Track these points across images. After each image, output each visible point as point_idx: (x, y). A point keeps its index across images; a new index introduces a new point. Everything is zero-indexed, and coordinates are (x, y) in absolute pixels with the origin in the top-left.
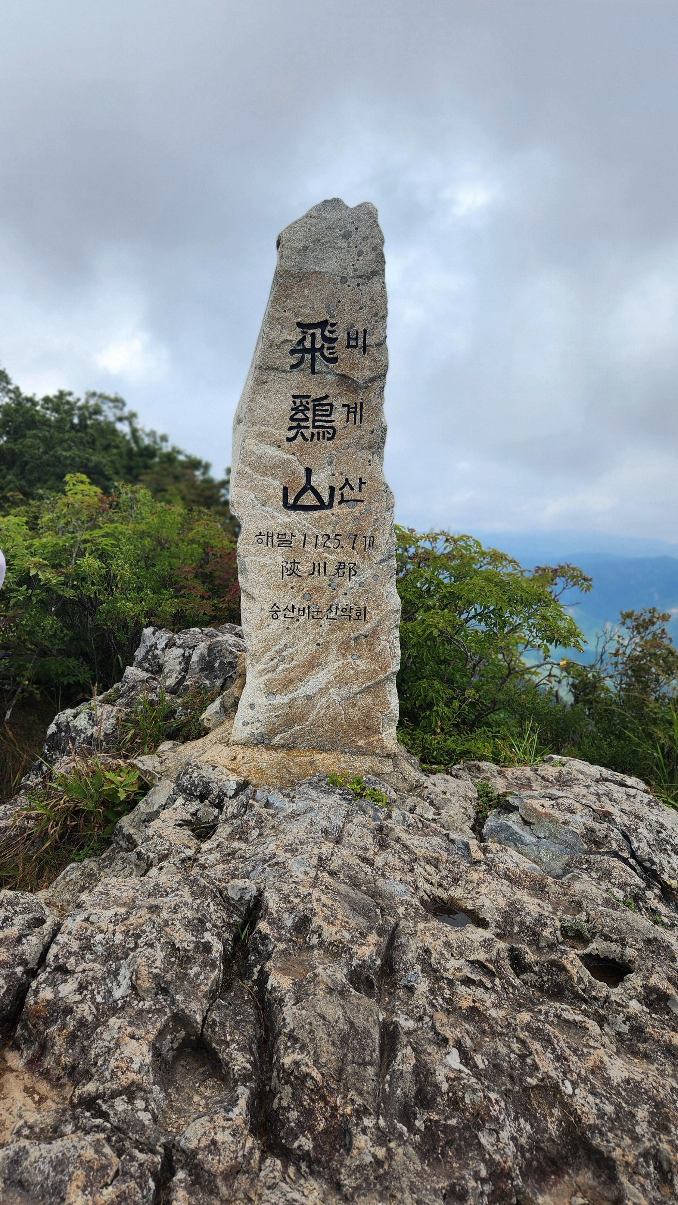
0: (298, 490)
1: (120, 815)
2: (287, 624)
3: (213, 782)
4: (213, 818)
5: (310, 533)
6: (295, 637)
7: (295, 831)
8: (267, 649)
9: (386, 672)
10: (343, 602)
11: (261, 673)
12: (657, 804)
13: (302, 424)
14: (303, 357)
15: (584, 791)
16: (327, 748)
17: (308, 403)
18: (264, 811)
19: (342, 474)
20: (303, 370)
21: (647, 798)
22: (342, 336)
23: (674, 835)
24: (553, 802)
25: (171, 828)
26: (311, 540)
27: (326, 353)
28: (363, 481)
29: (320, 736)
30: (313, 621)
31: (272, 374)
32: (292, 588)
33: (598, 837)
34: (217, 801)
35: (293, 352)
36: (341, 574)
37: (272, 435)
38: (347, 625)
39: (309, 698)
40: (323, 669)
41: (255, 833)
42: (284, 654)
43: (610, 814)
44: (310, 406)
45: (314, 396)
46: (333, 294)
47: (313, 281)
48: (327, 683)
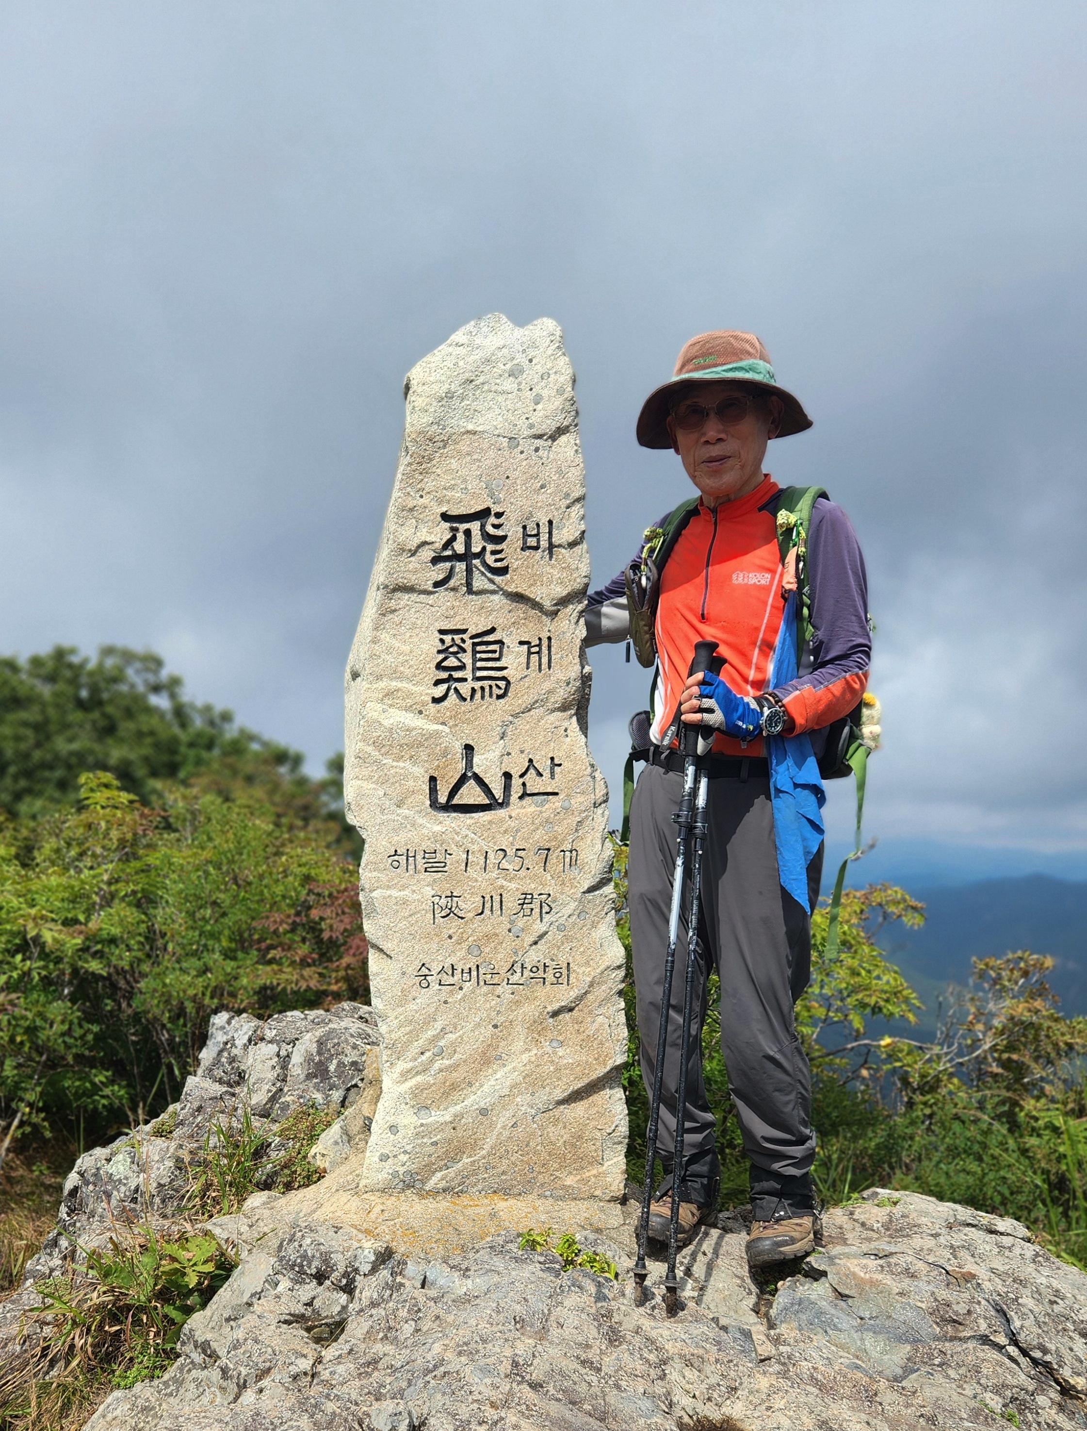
0: (454, 781)
1: (189, 1311)
2: (443, 996)
3: (337, 1252)
4: (339, 1308)
5: (475, 847)
6: (457, 1015)
7: (473, 1322)
8: (413, 1036)
9: (605, 1065)
10: (533, 957)
11: (405, 1075)
12: (1048, 1259)
13: (457, 675)
14: (452, 568)
15: (930, 1243)
16: (516, 1191)
17: (463, 641)
18: (419, 1294)
19: (522, 752)
20: (454, 589)
21: (1030, 1250)
22: (513, 531)
23: (1076, 1306)
24: (881, 1262)
25: (273, 1327)
26: (477, 859)
27: (490, 559)
28: (556, 761)
29: (504, 1173)
30: (485, 989)
31: (405, 598)
32: (450, 937)
33: (957, 1313)
34: (344, 1281)
35: (435, 561)
36: (528, 912)
37: (410, 694)
38: (542, 992)
39: (484, 1112)
40: (504, 1065)
41: (408, 1328)
42: (442, 1043)
43: (974, 1276)
44: (468, 645)
45: (473, 631)
46: (497, 466)
47: (464, 446)
48: (512, 1087)
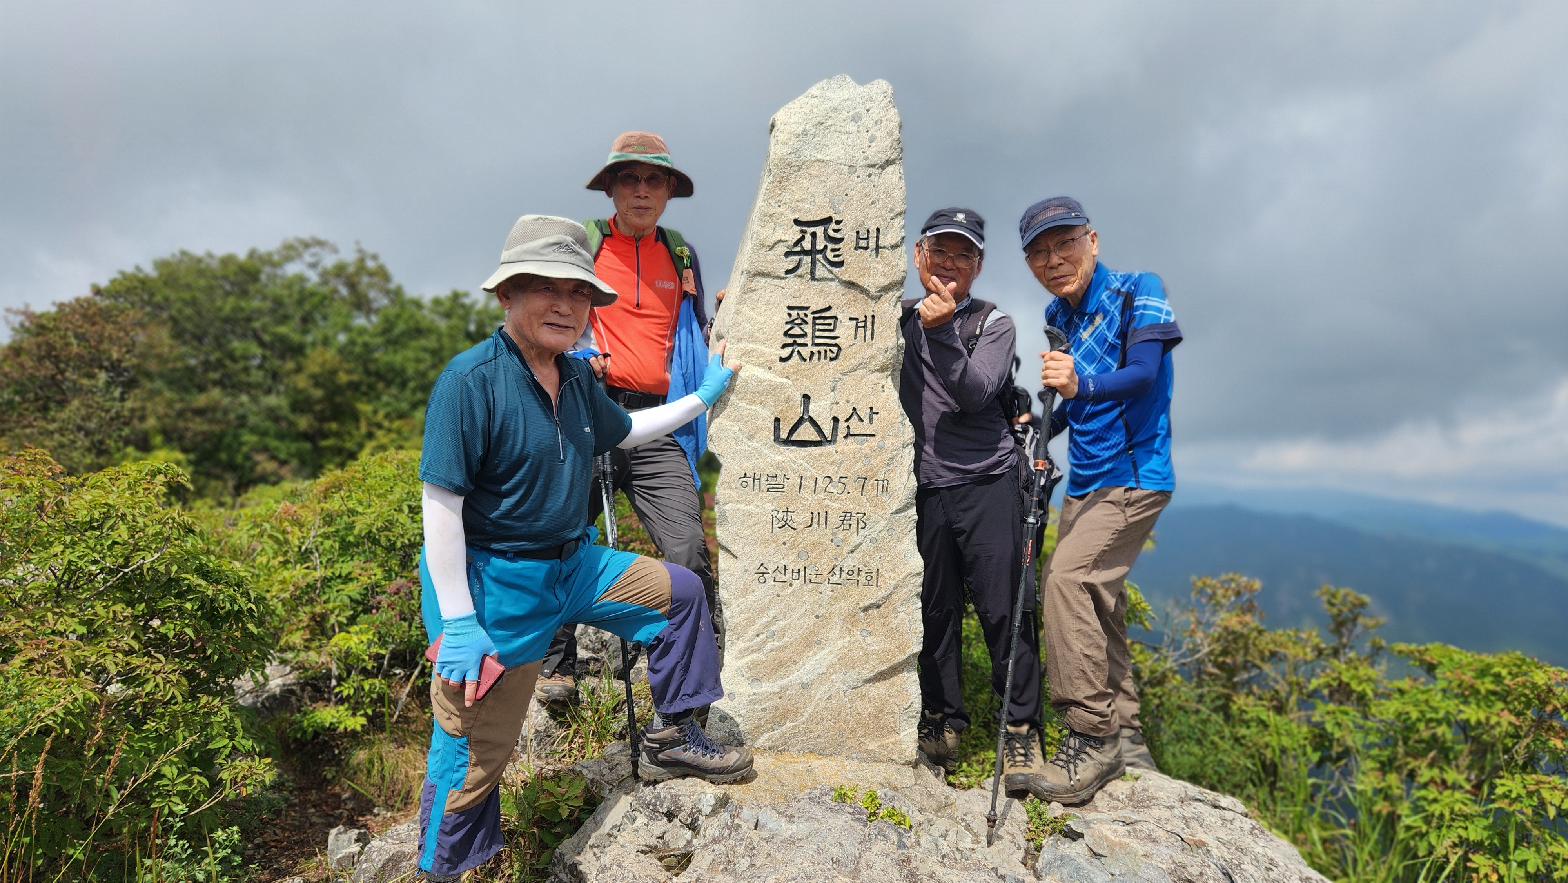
0: (794, 422)
1: (560, 838)
2: (777, 590)
3: (685, 795)
4: (685, 842)
5: (808, 474)
6: (787, 607)
7: (798, 860)
8: (751, 621)
9: (905, 653)
10: (850, 562)
11: (743, 653)
12: (1262, 832)
13: (800, 341)
14: (800, 261)
15: (1167, 814)
16: (828, 752)
17: (806, 315)
18: (754, 834)
19: (848, 402)
20: (800, 276)
21: (1248, 823)
22: (849, 235)
23: (1288, 874)
24: (1128, 828)
25: (633, 856)
26: (809, 483)
27: (830, 255)
28: (875, 410)
29: (819, 737)
30: (811, 586)
31: (763, 280)
32: (784, 544)
33: (1191, 874)
34: (690, 820)
35: (788, 254)
36: (847, 526)
37: (762, 354)
38: (855, 591)
39: (805, 686)
40: (823, 649)
41: (745, 863)
42: (773, 628)
43: (1204, 844)
44: (809, 319)
45: (814, 308)
46: (838, 186)
47: (814, 171)
48: (829, 667)
